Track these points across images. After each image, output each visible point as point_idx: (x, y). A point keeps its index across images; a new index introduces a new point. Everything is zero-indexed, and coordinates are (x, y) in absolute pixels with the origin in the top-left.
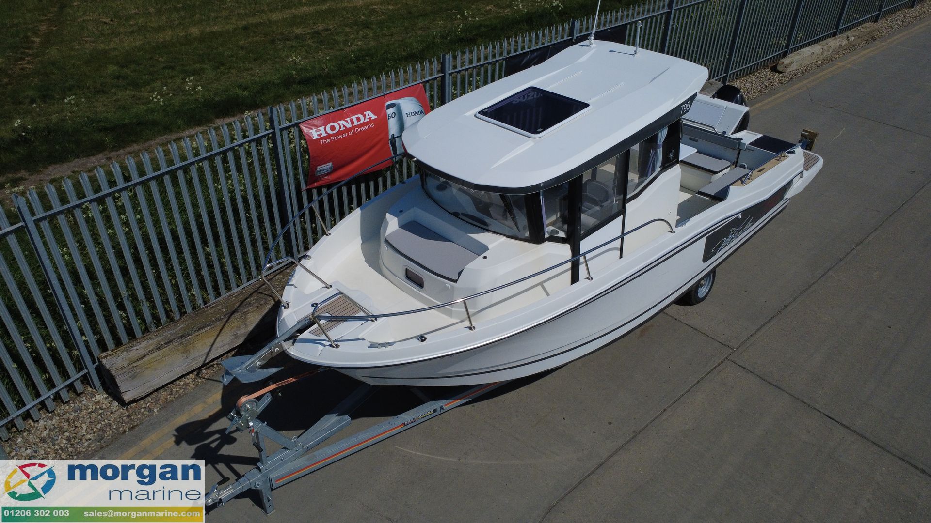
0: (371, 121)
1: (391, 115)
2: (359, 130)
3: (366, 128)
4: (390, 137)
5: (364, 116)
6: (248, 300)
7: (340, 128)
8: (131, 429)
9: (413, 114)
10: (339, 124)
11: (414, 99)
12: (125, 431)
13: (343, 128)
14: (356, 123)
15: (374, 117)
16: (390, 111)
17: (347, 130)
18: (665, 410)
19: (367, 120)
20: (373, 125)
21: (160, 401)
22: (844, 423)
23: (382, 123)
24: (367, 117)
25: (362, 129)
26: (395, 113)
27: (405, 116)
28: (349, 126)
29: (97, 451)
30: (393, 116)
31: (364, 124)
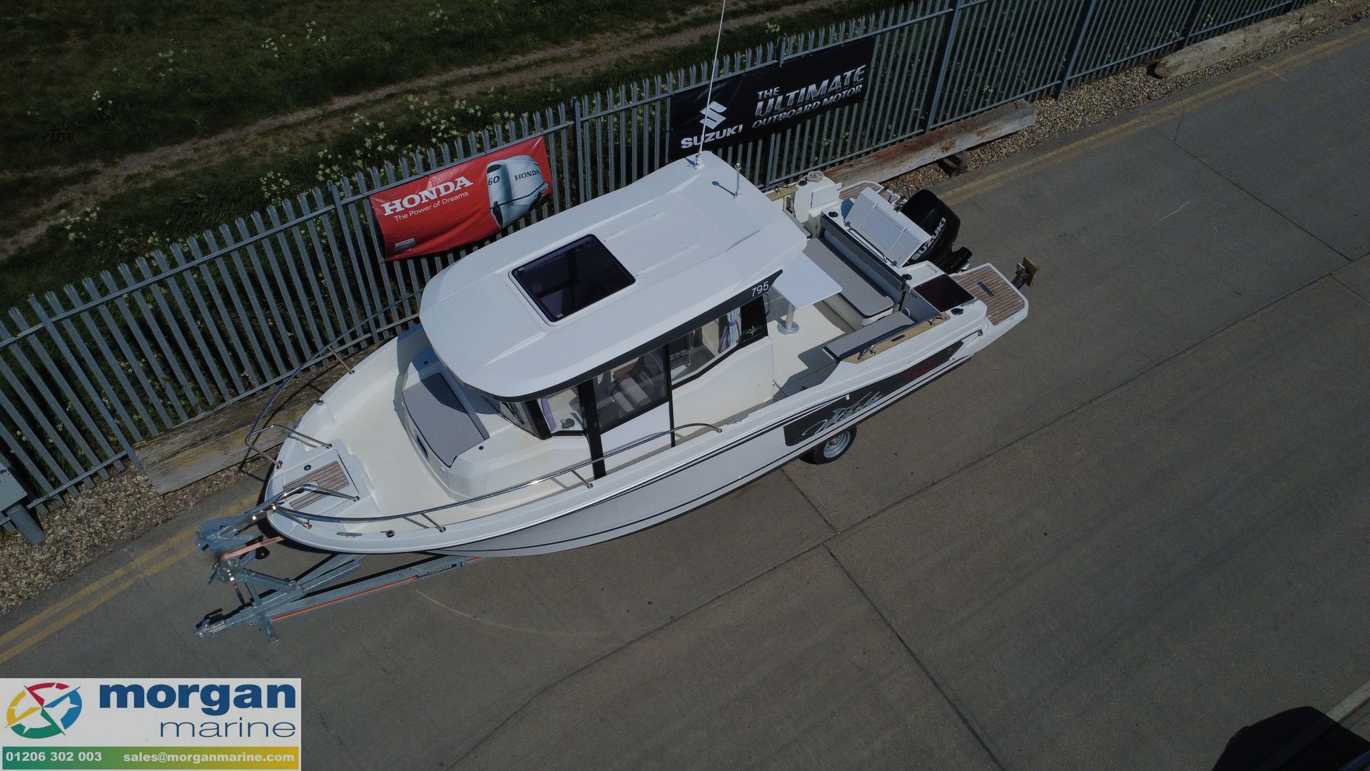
0: (464, 188)
1: (492, 180)
2: (447, 201)
3: (457, 197)
4: (492, 205)
5: (455, 183)
6: (298, 395)
7: (422, 200)
8: (164, 522)
9: (524, 176)
10: (420, 196)
11: (527, 157)
12: (157, 524)
13: (425, 201)
14: (443, 193)
15: (468, 184)
16: (492, 175)
17: (431, 202)
18: (719, 597)
19: (458, 188)
20: (466, 194)
21: (198, 495)
22: (912, 648)
23: (480, 189)
24: (459, 184)
25: (452, 199)
26: (498, 177)
27: (512, 179)
28: (434, 197)
29: (127, 542)
30: (496, 181)
31: (454, 194)
